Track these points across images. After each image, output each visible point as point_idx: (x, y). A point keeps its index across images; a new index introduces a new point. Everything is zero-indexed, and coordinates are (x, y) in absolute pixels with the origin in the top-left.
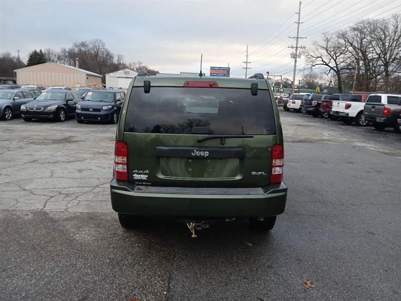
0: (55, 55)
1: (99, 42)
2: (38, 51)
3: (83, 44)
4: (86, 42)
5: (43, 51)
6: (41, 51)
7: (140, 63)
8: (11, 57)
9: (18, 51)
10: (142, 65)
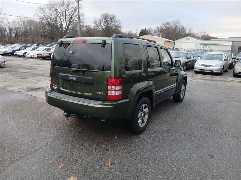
0: (153, 31)
1: (177, 21)
2: (144, 29)
3: (168, 23)
4: (169, 22)
5: (147, 29)
6: (146, 29)
7: (204, 32)
8: (132, 33)
9: (136, 30)
10: (205, 34)
